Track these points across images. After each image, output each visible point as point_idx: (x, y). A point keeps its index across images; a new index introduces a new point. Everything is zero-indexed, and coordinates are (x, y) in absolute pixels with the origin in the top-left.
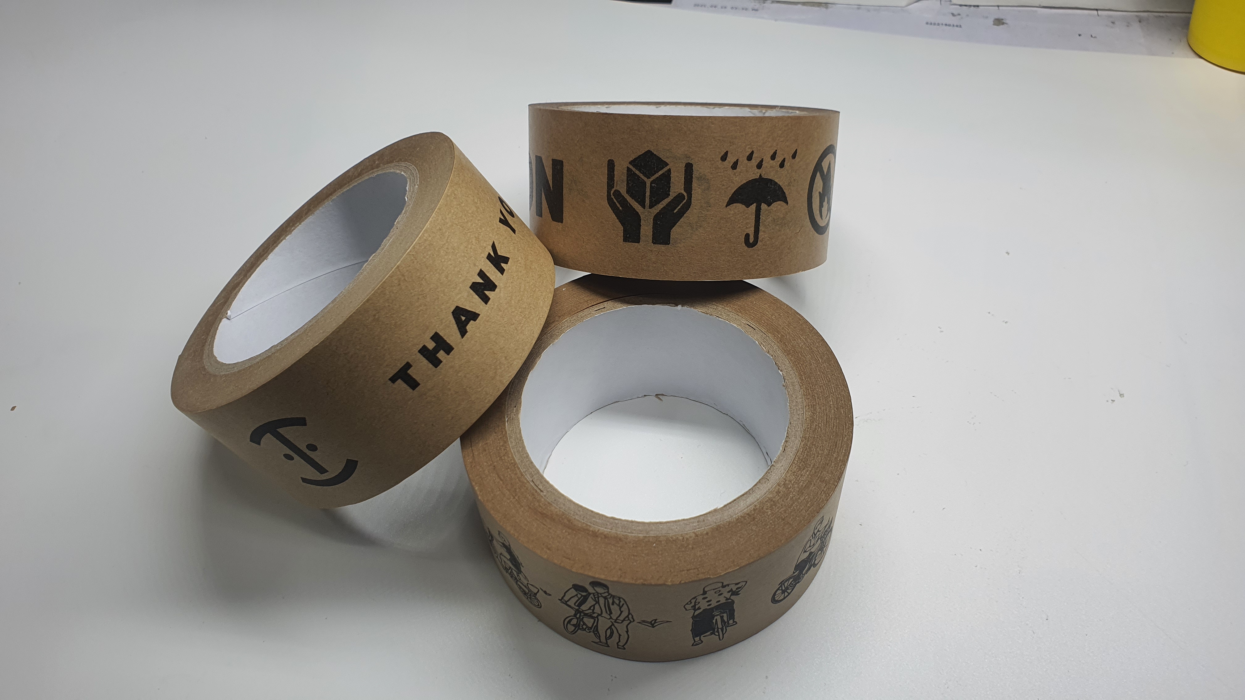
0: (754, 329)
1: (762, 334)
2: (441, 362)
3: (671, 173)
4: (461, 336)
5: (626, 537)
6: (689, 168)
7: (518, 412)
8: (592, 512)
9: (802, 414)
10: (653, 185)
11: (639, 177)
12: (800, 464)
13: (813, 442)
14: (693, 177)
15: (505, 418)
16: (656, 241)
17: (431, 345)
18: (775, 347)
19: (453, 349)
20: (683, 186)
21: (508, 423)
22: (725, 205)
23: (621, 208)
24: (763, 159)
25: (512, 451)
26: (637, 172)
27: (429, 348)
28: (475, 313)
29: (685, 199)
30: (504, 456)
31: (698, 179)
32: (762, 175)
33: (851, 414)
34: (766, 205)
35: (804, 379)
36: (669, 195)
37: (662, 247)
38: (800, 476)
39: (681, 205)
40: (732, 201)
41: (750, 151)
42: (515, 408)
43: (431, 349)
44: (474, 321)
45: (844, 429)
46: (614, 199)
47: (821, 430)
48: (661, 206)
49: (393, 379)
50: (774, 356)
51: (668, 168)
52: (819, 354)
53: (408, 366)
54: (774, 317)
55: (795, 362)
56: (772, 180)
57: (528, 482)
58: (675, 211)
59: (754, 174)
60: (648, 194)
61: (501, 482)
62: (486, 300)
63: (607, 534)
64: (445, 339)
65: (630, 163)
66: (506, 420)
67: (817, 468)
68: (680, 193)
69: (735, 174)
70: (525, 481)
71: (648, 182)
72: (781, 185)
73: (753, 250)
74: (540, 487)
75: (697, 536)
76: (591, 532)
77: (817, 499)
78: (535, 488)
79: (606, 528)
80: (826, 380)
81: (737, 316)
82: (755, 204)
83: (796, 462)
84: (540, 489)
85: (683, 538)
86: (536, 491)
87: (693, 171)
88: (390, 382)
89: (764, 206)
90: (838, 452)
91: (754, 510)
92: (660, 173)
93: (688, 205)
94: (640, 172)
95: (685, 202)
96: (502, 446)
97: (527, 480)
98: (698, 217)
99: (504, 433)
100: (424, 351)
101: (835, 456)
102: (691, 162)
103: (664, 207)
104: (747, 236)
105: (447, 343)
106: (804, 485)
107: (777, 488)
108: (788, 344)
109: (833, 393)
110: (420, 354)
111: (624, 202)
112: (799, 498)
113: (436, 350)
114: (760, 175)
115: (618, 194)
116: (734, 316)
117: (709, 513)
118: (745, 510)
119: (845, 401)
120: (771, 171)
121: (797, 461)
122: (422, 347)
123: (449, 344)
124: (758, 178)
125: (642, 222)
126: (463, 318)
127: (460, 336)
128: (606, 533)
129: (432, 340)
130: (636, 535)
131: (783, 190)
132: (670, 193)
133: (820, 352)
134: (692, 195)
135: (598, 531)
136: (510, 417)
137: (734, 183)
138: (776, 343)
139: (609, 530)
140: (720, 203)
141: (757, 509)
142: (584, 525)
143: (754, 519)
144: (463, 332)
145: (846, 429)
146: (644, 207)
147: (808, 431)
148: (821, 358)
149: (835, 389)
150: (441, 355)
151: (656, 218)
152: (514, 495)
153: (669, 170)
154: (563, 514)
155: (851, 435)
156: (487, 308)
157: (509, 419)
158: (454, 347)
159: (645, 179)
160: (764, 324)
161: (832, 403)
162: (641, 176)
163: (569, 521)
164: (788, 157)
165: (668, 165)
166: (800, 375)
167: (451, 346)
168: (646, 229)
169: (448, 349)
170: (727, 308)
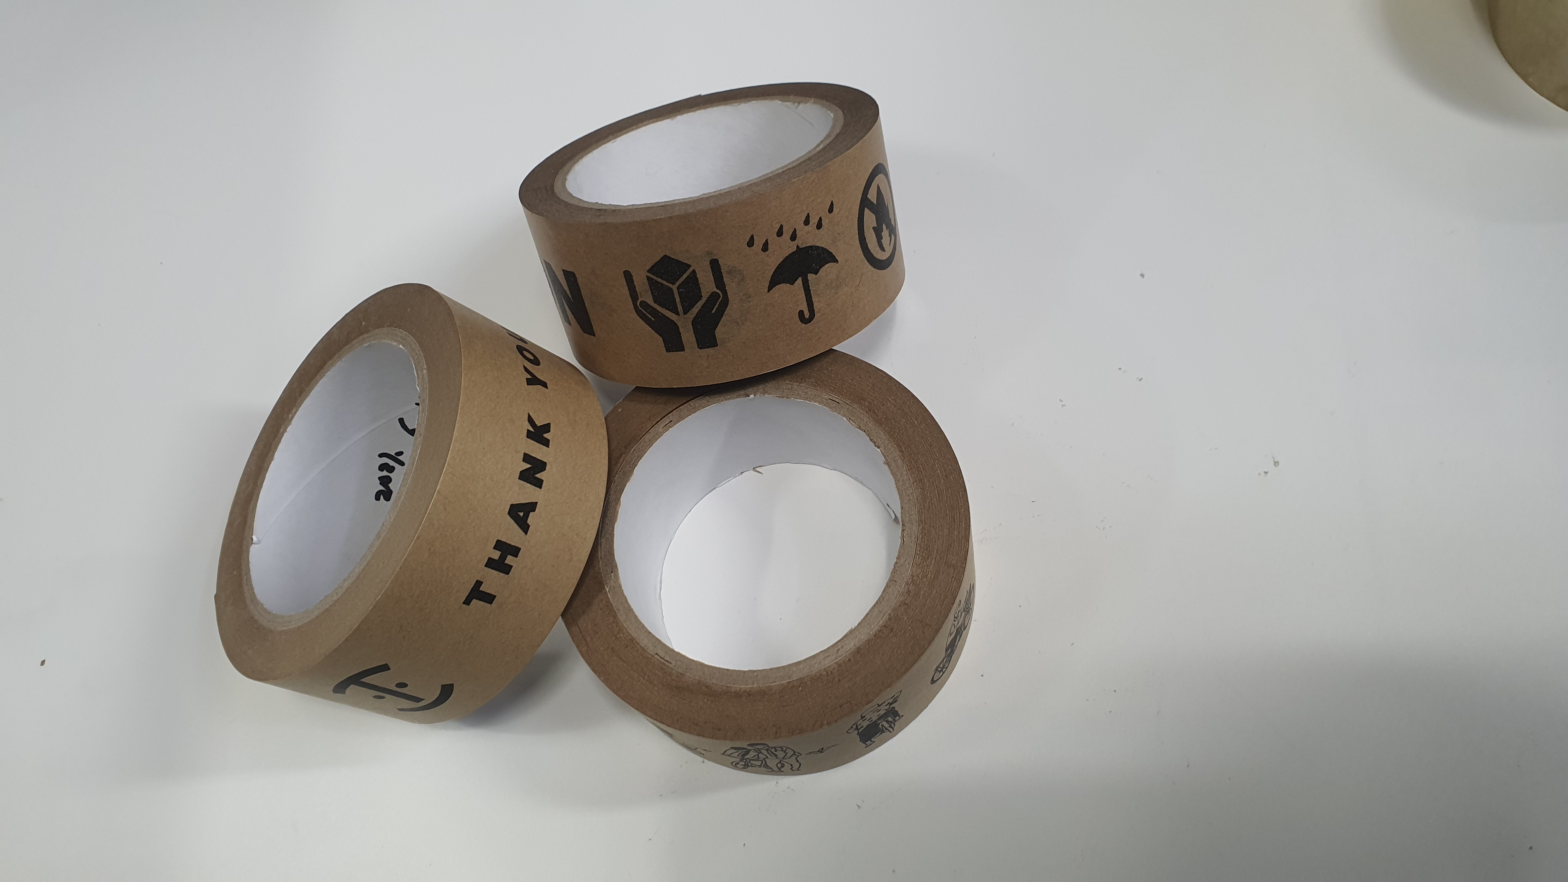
0: (838, 403)
1: (847, 406)
2: (512, 566)
3: (696, 274)
4: (525, 533)
5: (770, 688)
6: (715, 265)
7: (617, 577)
8: (728, 670)
9: (912, 493)
10: (681, 290)
11: (662, 284)
12: (923, 553)
13: (930, 524)
14: (722, 272)
15: (605, 589)
16: (701, 345)
17: (496, 555)
18: (865, 419)
19: (520, 549)
20: (714, 284)
21: (611, 593)
22: (767, 290)
23: (653, 319)
24: (795, 229)
25: (625, 626)
26: (659, 280)
27: (495, 558)
28: (532, 503)
29: (720, 296)
30: (618, 633)
31: (728, 272)
32: (799, 245)
33: (962, 479)
34: (813, 275)
35: (904, 450)
36: (702, 297)
37: (711, 351)
38: (926, 567)
39: (718, 304)
40: (773, 284)
41: (778, 226)
42: (612, 574)
43: (497, 559)
44: (533, 513)
45: (958, 500)
46: (643, 310)
47: (935, 507)
48: (695, 310)
49: (467, 602)
50: (866, 431)
51: (692, 270)
52: (913, 414)
53: (479, 583)
54: (855, 381)
55: (890, 432)
56: (813, 246)
57: (653, 656)
58: (713, 312)
59: (791, 247)
60: (678, 300)
61: (625, 665)
62: (539, 484)
63: (750, 691)
64: (509, 543)
65: (648, 271)
66: (607, 591)
67: (942, 552)
68: (713, 293)
69: (768, 256)
70: (650, 656)
71: (674, 288)
72: (824, 247)
73: (812, 324)
74: (667, 658)
75: (840, 665)
76: (733, 694)
77: (949, 589)
78: (663, 661)
79: (747, 685)
80: (927, 445)
81: (816, 391)
82: (800, 278)
83: (918, 552)
84: (667, 661)
85: (827, 672)
86: (664, 664)
87: (720, 267)
88: (465, 605)
89: (811, 277)
90: (958, 528)
91: (890, 619)
92: (685, 276)
93: (725, 302)
94: (662, 279)
95: (721, 300)
96: (613, 622)
97: (651, 655)
98: (741, 310)
99: (610, 607)
100: (491, 564)
101: (956, 534)
102: (715, 258)
103: (700, 310)
104: (801, 313)
105: (512, 546)
106: (933, 576)
107: (906, 589)
108: (878, 412)
109: (938, 458)
110: (487, 568)
111: (654, 312)
112: (931, 593)
113: (503, 557)
114: (798, 246)
115: (644, 304)
116: (812, 393)
117: (845, 636)
118: (880, 623)
119: (952, 465)
120: (809, 237)
121: (920, 551)
122: (488, 560)
123: (514, 546)
124: (795, 250)
125: (681, 330)
126: (521, 514)
127: (523, 534)
128: (748, 690)
129: (496, 549)
130: (779, 683)
131: (828, 251)
132: (703, 294)
133: (913, 412)
134: (727, 290)
135: (740, 690)
136: (611, 586)
137: (770, 265)
138: (865, 413)
139: (750, 686)
140: (761, 290)
141: (892, 617)
142: (724, 688)
143: (892, 630)
144: (525, 528)
145: (960, 499)
146: (678, 314)
147: (922, 512)
148: (916, 419)
149: (939, 453)
150: (510, 560)
151: (694, 322)
152: (643, 675)
153: (694, 271)
154: (699, 682)
155: (967, 503)
156: (543, 492)
157: (609, 588)
158: (520, 547)
159: (670, 285)
160: (847, 393)
161: (939, 472)
162: (665, 283)
163: (707, 687)
164: (824, 214)
165: (691, 266)
166: (898, 445)
167: (517, 547)
168: (688, 336)
169: (515, 551)
170: (802, 385)
